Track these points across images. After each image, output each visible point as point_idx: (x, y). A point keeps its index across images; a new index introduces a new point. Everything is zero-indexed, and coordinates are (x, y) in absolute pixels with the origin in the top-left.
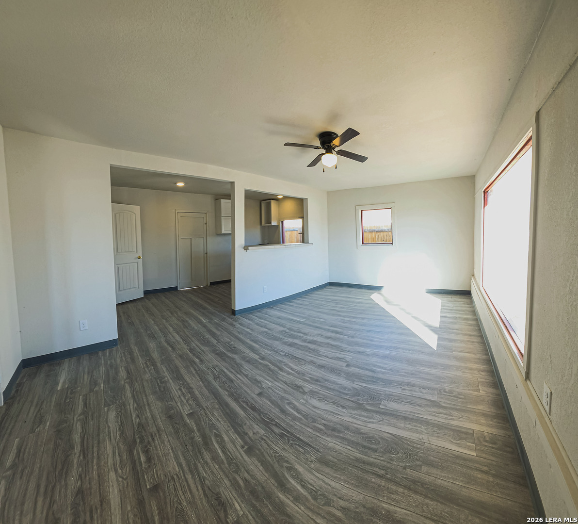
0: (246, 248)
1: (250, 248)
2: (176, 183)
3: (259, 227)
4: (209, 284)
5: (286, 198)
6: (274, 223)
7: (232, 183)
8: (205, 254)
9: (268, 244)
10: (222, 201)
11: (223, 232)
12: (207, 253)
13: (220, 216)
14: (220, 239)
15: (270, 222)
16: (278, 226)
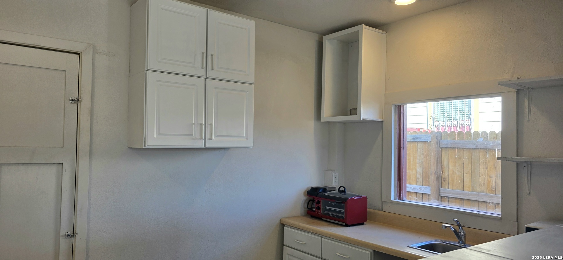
8: (64, 242)
15: (349, 110)
16: (382, 122)
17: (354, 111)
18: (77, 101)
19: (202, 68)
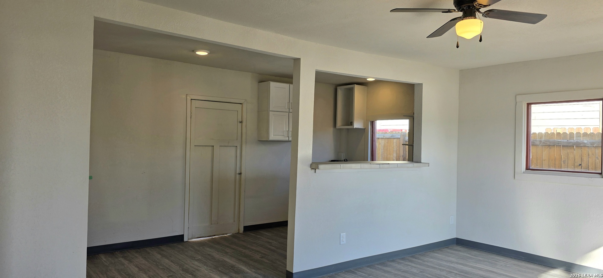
0: (314, 167)
1: (321, 166)
2: (194, 51)
3: (331, 129)
4: (242, 230)
5: (378, 82)
6: (357, 125)
7: (297, 61)
8: (238, 176)
9: (346, 161)
10: (273, 84)
11: (272, 137)
12: (240, 174)
13: (268, 110)
14: (263, 149)
15: (350, 122)
16: (365, 129)
17: (351, 124)
18: (241, 122)
19: (288, 108)
